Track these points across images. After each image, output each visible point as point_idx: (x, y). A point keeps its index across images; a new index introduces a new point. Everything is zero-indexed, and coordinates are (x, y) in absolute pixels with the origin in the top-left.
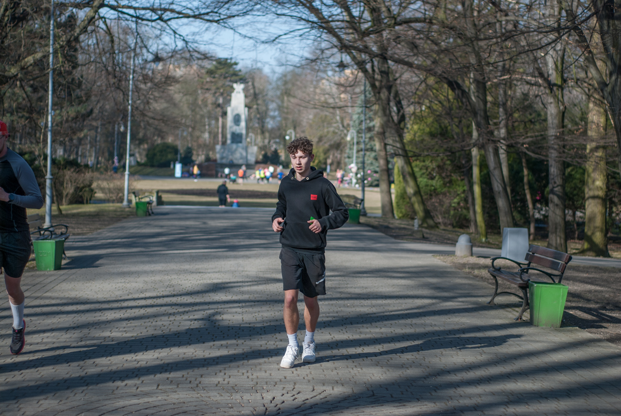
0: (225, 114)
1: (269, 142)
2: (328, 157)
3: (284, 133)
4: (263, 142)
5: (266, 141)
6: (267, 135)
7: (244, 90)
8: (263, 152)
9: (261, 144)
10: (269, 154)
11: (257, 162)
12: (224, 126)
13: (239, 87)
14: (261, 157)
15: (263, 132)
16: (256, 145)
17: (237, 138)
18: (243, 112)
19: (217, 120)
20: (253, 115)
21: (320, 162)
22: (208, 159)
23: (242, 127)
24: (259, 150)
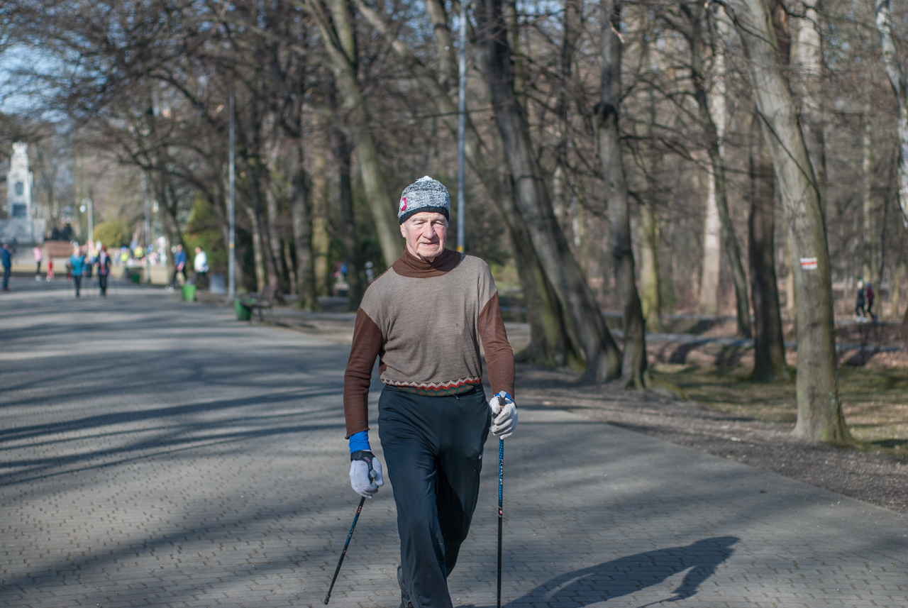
0: (3, 179)
1: (59, 213)
2: (134, 231)
3: (77, 201)
4: (51, 213)
5: (55, 213)
6: (56, 205)
7: (28, 152)
8: (52, 227)
9: (47, 216)
10: (60, 230)
11: (46, 239)
13: (20, 150)
14: (50, 233)
15: (50, 201)
16: (42, 217)
17: (19, 210)
18: (26, 177)
20: (37, 182)
21: (123, 238)
23: (26, 197)
24: (48, 224)
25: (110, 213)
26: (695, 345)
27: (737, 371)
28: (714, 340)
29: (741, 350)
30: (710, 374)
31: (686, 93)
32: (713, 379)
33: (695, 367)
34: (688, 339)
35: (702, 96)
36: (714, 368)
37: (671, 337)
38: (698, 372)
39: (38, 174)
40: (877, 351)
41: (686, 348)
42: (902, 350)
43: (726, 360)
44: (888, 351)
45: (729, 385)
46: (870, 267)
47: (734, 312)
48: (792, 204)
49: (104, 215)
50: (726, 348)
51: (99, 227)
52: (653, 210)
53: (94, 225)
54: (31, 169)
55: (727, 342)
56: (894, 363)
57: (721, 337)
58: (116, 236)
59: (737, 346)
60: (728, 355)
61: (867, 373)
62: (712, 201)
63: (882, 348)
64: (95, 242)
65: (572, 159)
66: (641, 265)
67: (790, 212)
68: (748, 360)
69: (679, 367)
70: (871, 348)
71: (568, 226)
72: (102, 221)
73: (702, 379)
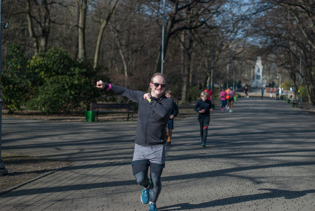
0: (254, 67)
4: (269, 78)
6: (271, 75)
7: (261, 59)
8: (269, 82)
9: (268, 80)
10: (271, 83)
11: (266, 86)
12: (254, 72)
13: (259, 58)
14: (268, 85)
15: (269, 74)
16: (266, 79)
17: (258, 77)
18: (261, 68)
19: (250, 69)
20: (265, 68)
22: (247, 85)
23: (260, 74)
24: (267, 82)
39: (265, 66)
53: (282, 83)
54: (263, 64)
58: (288, 86)
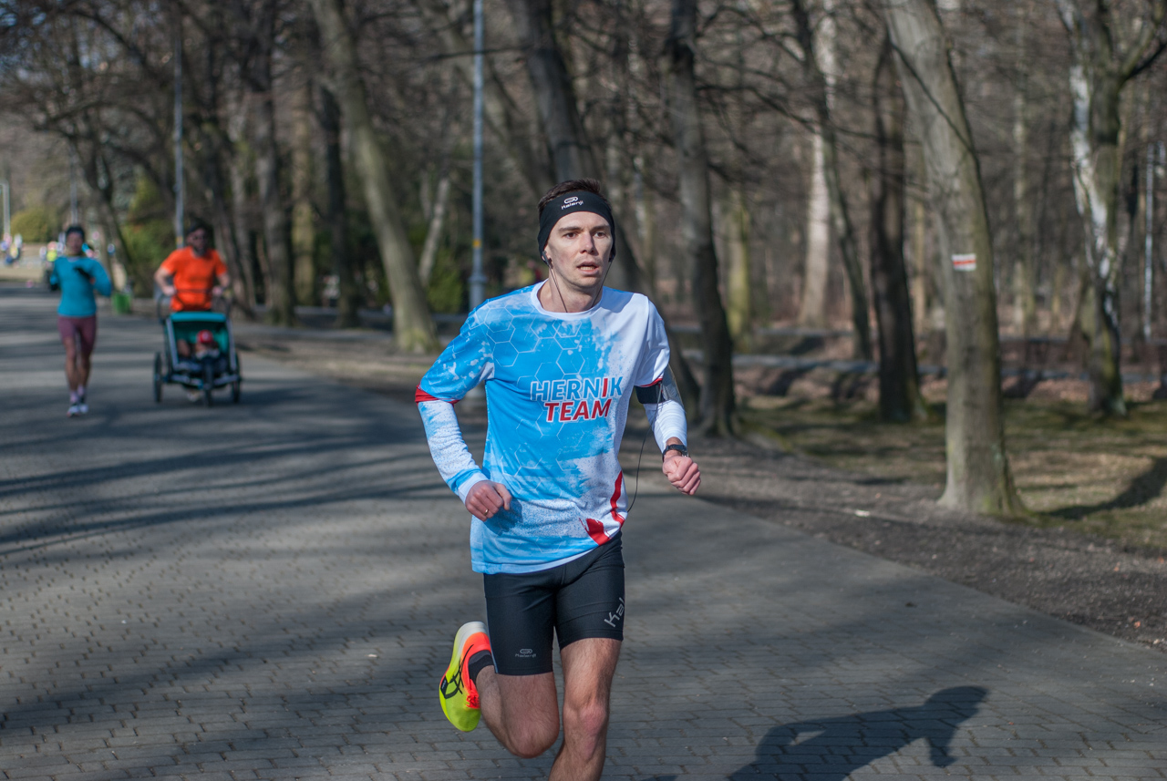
25: (33, 197)
26: (800, 373)
27: (860, 406)
28: (826, 364)
29: (863, 379)
30: (823, 410)
31: (785, 34)
32: (826, 419)
33: (803, 401)
34: (791, 363)
35: (806, 37)
36: (829, 403)
37: (770, 360)
38: (807, 408)
40: (1040, 378)
41: (789, 377)
42: (1073, 377)
43: (845, 390)
44: (1056, 378)
45: (846, 428)
46: (1025, 265)
47: (849, 326)
48: (941, 178)
49: (26, 200)
50: (843, 376)
51: (19, 217)
52: (743, 191)
53: (12, 212)
55: (844, 367)
56: (1064, 395)
57: (835, 360)
58: (40, 227)
59: (859, 372)
60: (847, 384)
61: (1031, 409)
62: (818, 178)
63: (1047, 373)
64: (13, 234)
65: (633, 120)
66: (728, 265)
67: (938, 190)
68: (873, 394)
69: (780, 402)
70: (1032, 375)
71: (629, 214)
72: (22, 208)
73: (810, 420)
